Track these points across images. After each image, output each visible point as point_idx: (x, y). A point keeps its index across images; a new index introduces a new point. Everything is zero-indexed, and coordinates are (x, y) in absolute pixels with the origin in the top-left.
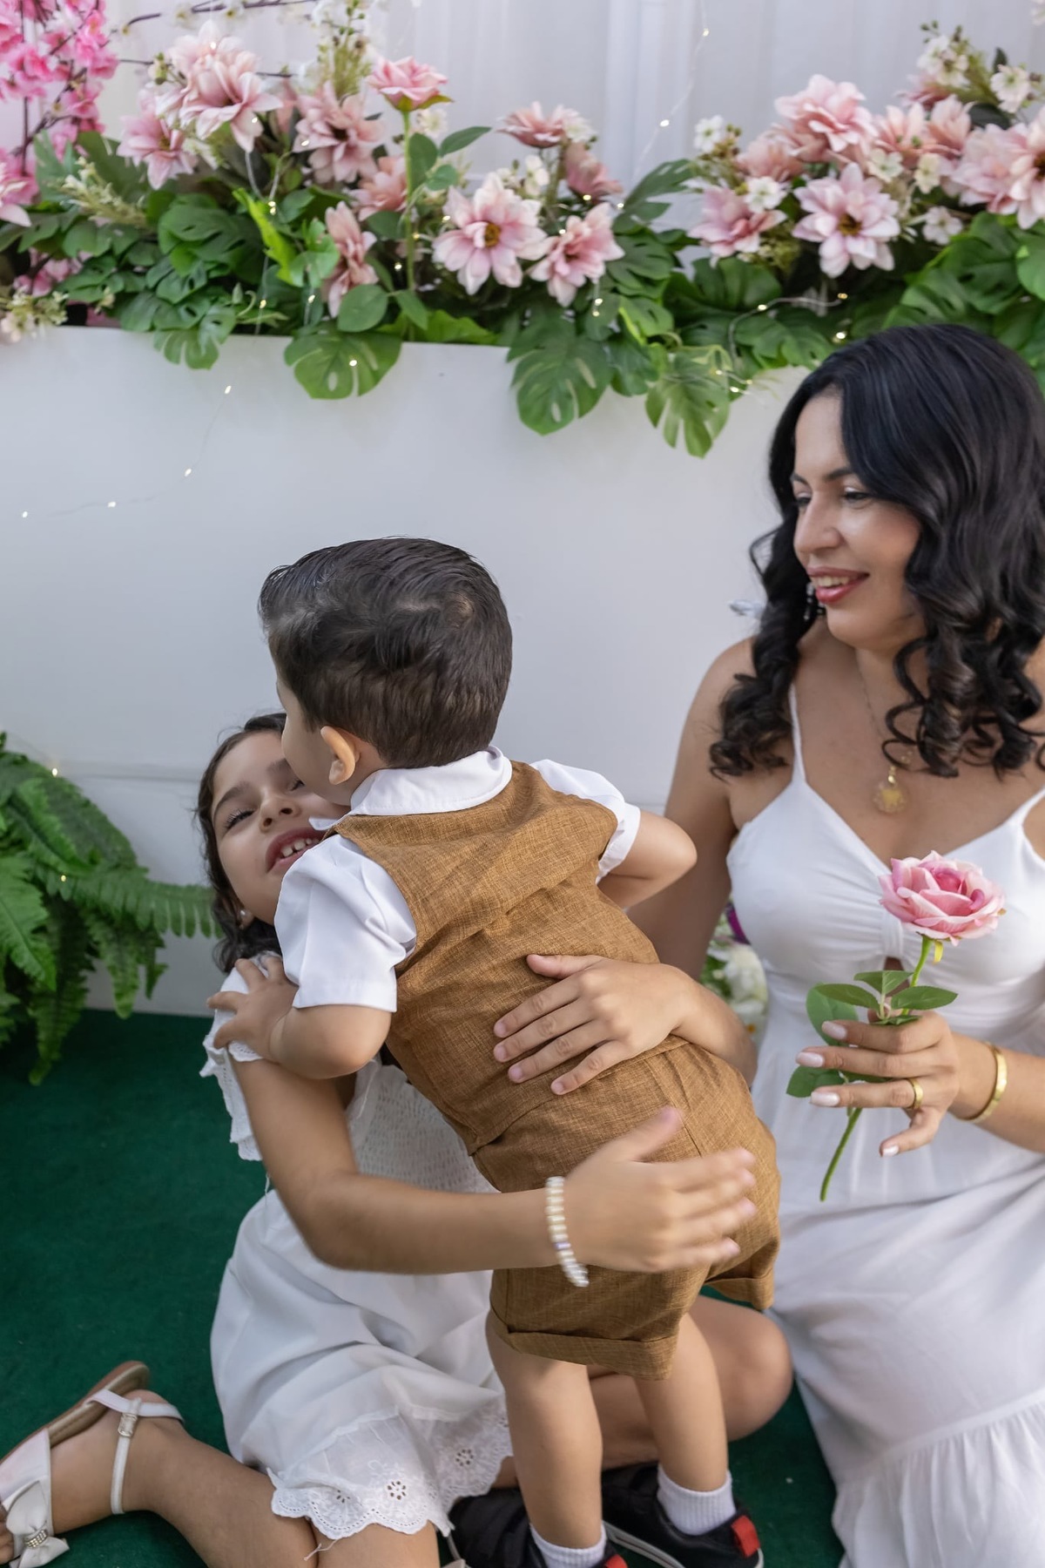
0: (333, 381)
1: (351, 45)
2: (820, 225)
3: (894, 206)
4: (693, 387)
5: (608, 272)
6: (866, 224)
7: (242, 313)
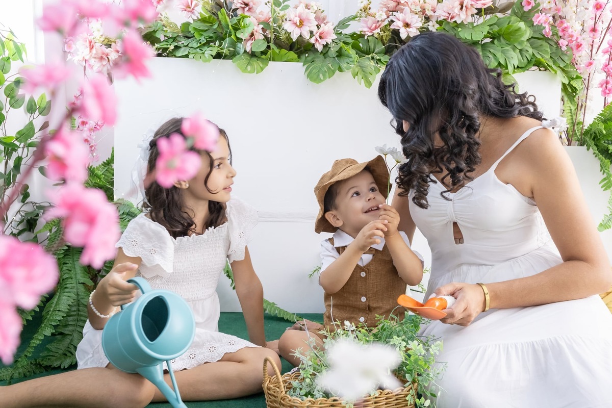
0: (249, 68)
2: (398, 24)
3: (420, 19)
4: (364, 69)
6: (412, 24)
7: (219, 49)
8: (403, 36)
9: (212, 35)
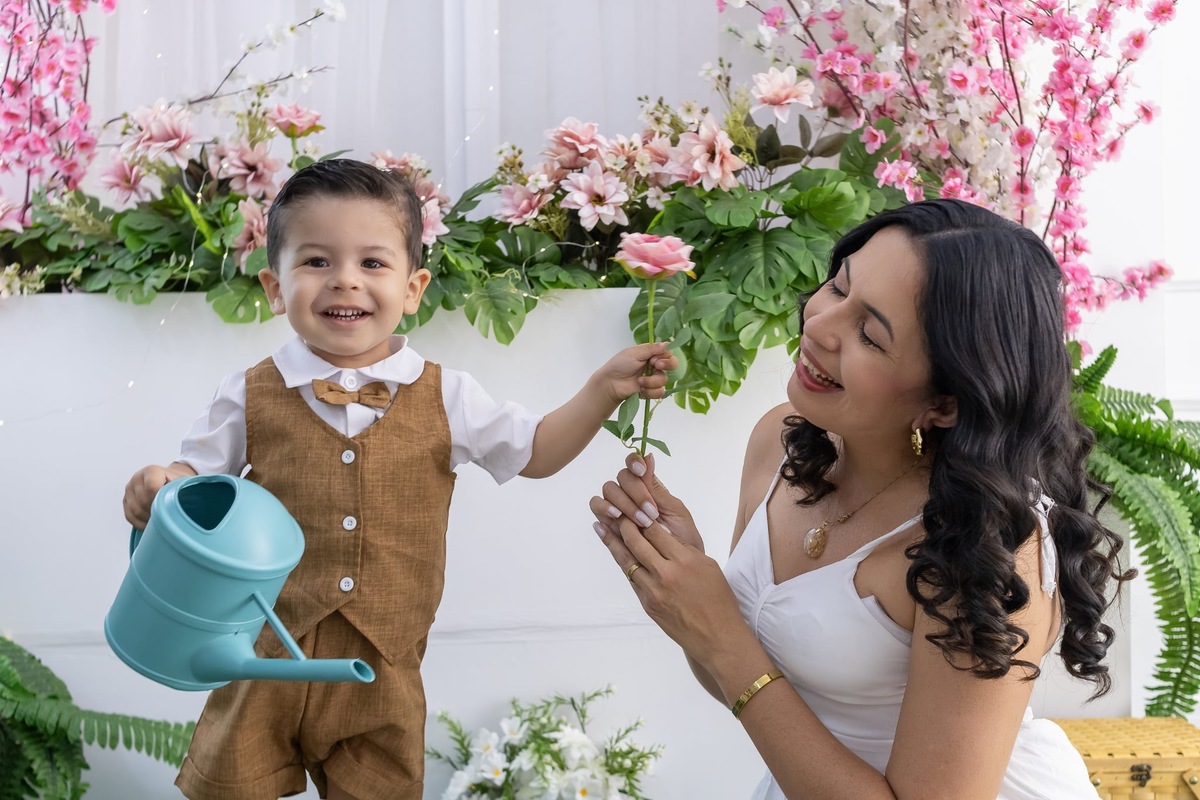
0: (241, 311)
1: (260, 116)
2: (577, 199)
3: (624, 185)
4: (498, 301)
5: (438, 240)
6: (607, 197)
7: (175, 271)
8: (588, 222)
9: (166, 240)
